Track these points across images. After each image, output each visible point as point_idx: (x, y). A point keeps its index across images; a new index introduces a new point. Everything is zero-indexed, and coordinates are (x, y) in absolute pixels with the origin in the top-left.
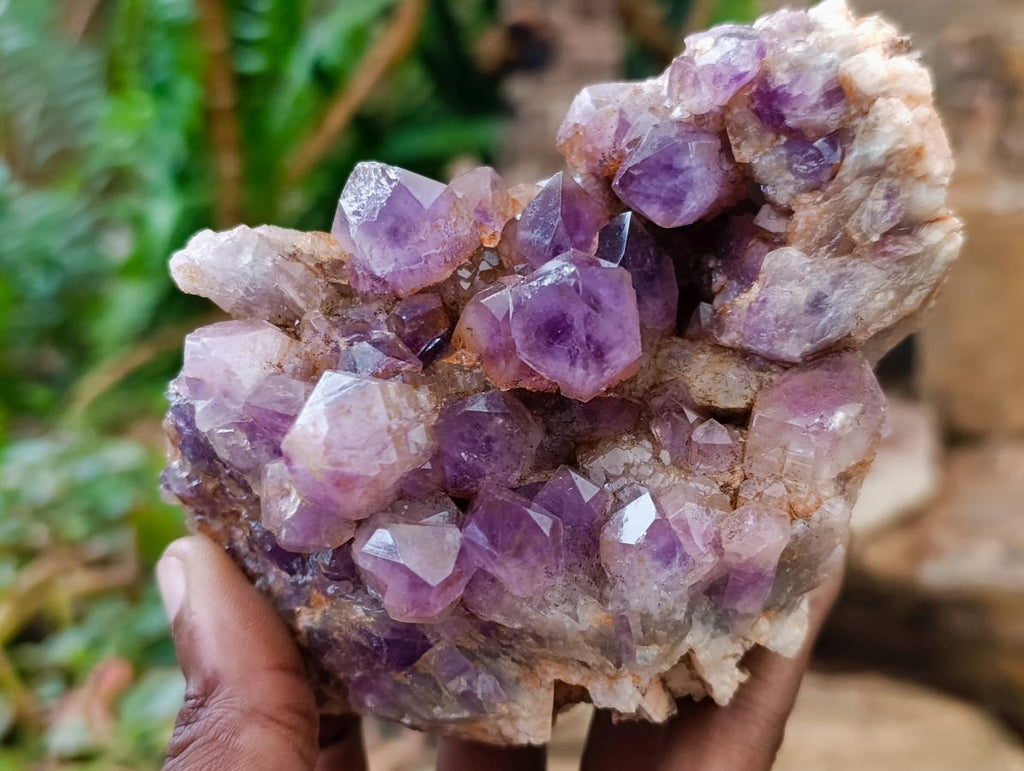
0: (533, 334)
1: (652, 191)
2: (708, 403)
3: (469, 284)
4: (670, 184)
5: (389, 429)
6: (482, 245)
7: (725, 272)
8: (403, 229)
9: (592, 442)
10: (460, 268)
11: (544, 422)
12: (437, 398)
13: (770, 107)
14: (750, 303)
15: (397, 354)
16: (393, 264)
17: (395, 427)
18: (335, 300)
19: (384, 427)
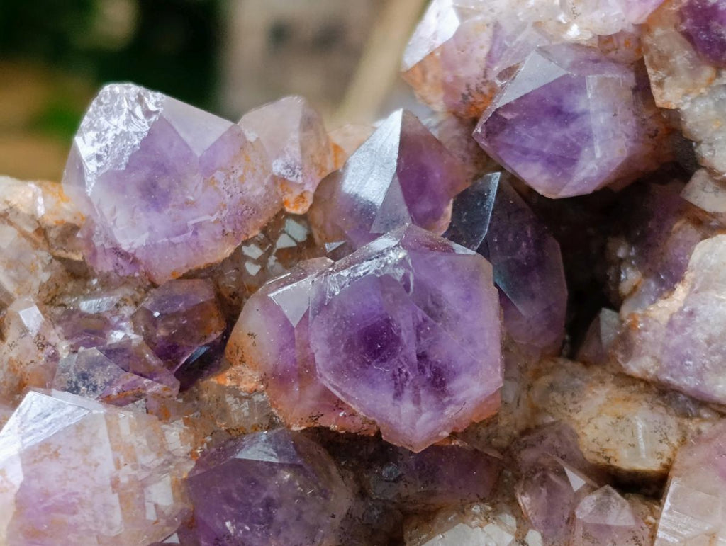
0: (342, 346)
1: (531, 143)
2: (604, 461)
3: (258, 267)
4: (557, 134)
5: (115, 484)
6: (283, 211)
7: (640, 266)
8: (163, 184)
9: (430, 512)
10: (246, 243)
11: (358, 479)
12: (196, 436)
13: (707, 29)
14: (672, 315)
15: (142, 369)
16: (147, 235)
17: (124, 480)
18: (61, 283)
19: (108, 482)
